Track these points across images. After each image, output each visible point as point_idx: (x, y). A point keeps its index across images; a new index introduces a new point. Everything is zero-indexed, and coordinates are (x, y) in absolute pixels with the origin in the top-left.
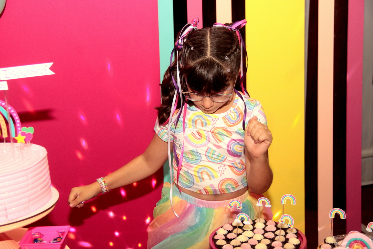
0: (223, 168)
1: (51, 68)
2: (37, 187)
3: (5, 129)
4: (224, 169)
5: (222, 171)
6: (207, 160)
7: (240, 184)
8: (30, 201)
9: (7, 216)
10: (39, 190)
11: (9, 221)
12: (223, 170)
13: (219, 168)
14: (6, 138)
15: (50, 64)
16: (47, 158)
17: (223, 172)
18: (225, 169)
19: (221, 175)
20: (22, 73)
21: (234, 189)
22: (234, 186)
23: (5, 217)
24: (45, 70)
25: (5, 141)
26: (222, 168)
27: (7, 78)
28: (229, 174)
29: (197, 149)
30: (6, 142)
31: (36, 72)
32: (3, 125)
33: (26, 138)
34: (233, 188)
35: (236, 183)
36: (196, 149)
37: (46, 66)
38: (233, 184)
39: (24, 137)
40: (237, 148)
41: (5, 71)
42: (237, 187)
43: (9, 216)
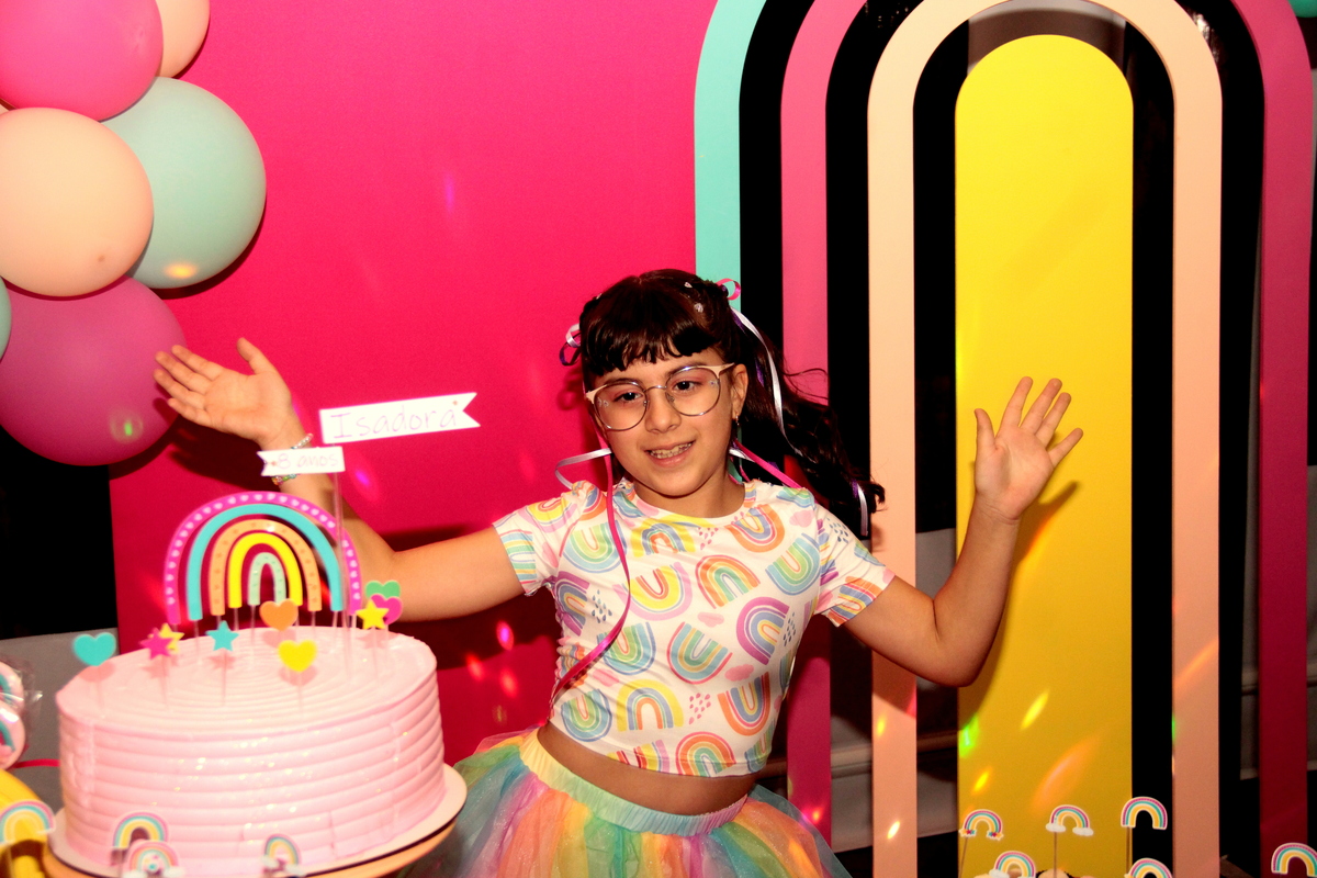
0: (701, 702)
1: (470, 410)
2: (414, 759)
3: (314, 588)
4: (704, 704)
5: (696, 710)
6: (667, 664)
7: (740, 760)
8: (396, 800)
9: (332, 846)
10: (420, 768)
11: (338, 859)
12: (700, 707)
13: (692, 699)
14: (317, 613)
15: (468, 397)
16: (434, 678)
17: (699, 712)
18: (709, 705)
19: (691, 721)
20: (386, 422)
21: (720, 770)
22: (721, 760)
23: (327, 849)
24: (450, 413)
25: (313, 621)
26: (699, 699)
27: (342, 436)
28: (715, 721)
29: (651, 622)
30: (318, 624)
31: (427, 419)
32: (312, 575)
33: (388, 613)
34: (717, 766)
35: (728, 754)
36: (647, 624)
37: (455, 403)
38: (718, 754)
39: (384, 611)
40: (766, 628)
41: (340, 416)
42: (729, 765)
43: (339, 845)
